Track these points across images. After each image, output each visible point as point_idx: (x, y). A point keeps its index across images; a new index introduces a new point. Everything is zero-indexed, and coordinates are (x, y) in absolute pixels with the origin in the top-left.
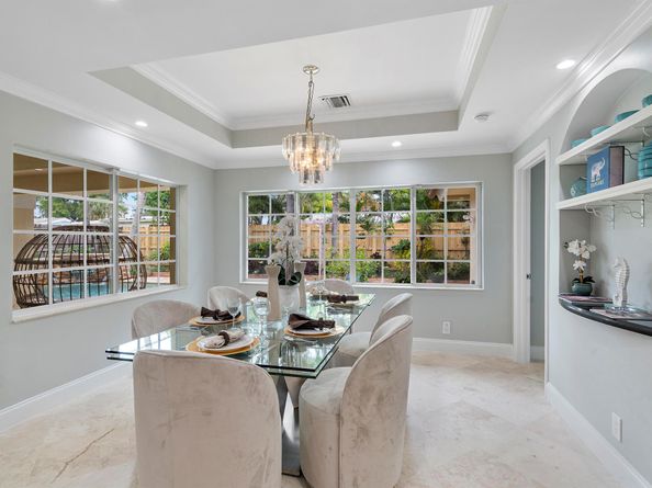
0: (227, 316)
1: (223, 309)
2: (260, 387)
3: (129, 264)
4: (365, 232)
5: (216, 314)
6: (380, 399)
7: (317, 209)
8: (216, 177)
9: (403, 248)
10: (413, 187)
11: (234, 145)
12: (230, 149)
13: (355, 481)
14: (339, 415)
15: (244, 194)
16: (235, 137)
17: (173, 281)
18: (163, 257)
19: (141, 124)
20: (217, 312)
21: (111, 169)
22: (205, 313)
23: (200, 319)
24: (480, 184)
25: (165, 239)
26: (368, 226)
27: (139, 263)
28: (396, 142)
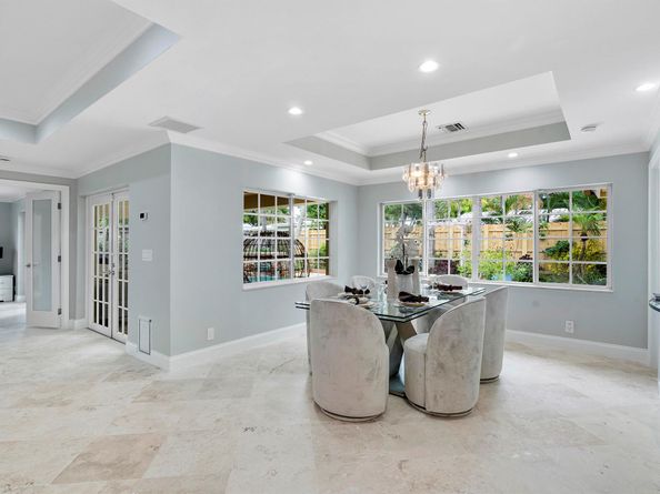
0: (361, 292)
1: (359, 288)
2: (373, 323)
3: (299, 259)
4: (514, 233)
5: (354, 291)
6: (453, 347)
7: (467, 209)
8: (359, 192)
9: (561, 251)
10: (535, 192)
11: (371, 168)
12: (369, 172)
13: (435, 397)
14: (425, 355)
15: (381, 204)
16: (372, 161)
17: (327, 274)
18: (320, 255)
19: (308, 163)
20: (355, 289)
21: (290, 194)
22: (347, 290)
23: (344, 293)
24: (611, 185)
25: (323, 242)
26: (515, 227)
27: (305, 259)
28: (513, 154)
